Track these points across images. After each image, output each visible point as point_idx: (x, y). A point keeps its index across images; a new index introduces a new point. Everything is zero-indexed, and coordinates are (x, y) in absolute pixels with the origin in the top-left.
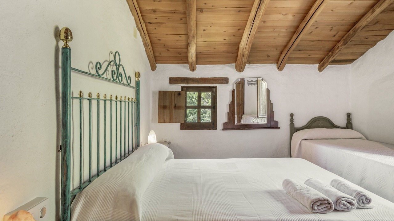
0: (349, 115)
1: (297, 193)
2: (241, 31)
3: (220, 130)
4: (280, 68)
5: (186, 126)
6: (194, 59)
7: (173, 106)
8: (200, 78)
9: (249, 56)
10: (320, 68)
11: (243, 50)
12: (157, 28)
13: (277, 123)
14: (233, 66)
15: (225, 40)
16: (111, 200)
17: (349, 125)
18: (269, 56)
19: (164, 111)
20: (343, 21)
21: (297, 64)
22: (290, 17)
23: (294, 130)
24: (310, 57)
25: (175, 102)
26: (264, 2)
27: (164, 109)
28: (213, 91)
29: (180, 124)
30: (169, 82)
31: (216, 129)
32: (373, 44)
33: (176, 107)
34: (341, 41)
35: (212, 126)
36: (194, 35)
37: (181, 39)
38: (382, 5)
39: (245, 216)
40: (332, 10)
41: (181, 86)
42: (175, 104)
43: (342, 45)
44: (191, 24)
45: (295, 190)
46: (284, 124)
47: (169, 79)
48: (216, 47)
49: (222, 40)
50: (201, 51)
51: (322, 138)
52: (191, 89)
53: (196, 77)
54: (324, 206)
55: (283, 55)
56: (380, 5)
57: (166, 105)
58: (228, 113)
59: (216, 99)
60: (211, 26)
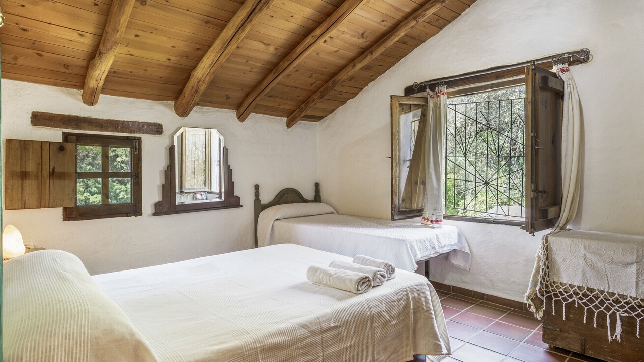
0: (317, 185)
1: (333, 278)
2: (200, 52)
3: (149, 216)
4: (241, 117)
5: (74, 213)
6: (101, 83)
7: (46, 173)
8: (107, 120)
9: (205, 93)
10: (289, 124)
11: (199, 82)
12: (28, 5)
13: (238, 198)
14: (171, 104)
15: (169, 60)
16: (87, 357)
17: (317, 198)
18: (229, 98)
19: (22, 184)
20: (325, 70)
21: (262, 115)
22: (271, 49)
23: (259, 207)
24: (280, 106)
25: (51, 163)
26: (251, 22)
27: (22, 179)
28: (135, 145)
29: (62, 208)
30: (32, 122)
31: (141, 214)
32: (343, 102)
33: (53, 174)
34: (317, 93)
35: (134, 209)
36: (118, 41)
37: (81, 39)
38: (363, 62)
39: (298, 317)
40: (318, 54)
41: (64, 133)
42: (51, 168)
43: (318, 98)
44: (120, 20)
45: (330, 276)
46: (247, 200)
47: (30, 115)
48: (149, 69)
49: (165, 60)
50: (116, 71)
51: (296, 216)
52: (88, 141)
53: (98, 118)
54: (366, 284)
55: (250, 100)
56: (361, 61)
57: (27, 170)
58: (162, 185)
59: (141, 160)
60: (151, 32)
